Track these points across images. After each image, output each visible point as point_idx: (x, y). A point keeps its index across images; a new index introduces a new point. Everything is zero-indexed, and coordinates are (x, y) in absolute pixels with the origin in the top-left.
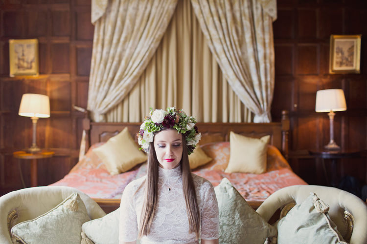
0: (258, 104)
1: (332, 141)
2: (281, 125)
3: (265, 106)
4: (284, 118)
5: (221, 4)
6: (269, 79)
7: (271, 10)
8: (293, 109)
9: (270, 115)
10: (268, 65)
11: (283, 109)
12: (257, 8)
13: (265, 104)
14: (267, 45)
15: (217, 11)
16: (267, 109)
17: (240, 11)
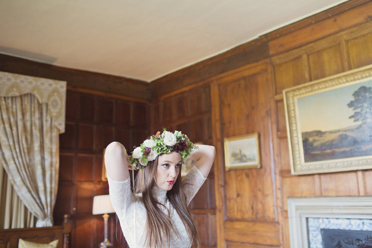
0: (42, 209)
1: (106, 240)
2: (63, 228)
3: (48, 211)
4: (66, 221)
5: (13, 113)
6: (53, 185)
7: (60, 124)
8: (72, 212)
9: (52, 219)
10: (54, 172)
11: (65, 213)
12: (47, 121)
13: (49, 208)
14: (54, 155)
15: (9, 119)
16: (51, 213)
17: (31, 121)
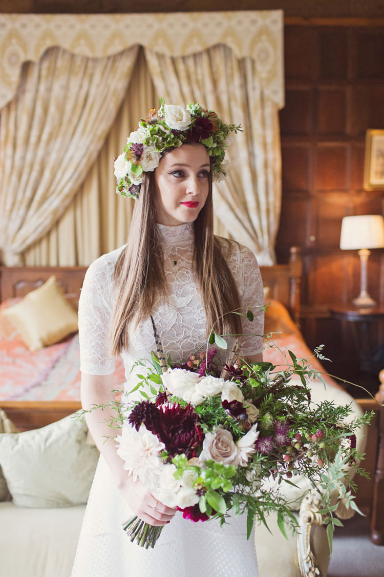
0: (254, 237)
1: (364, 293)
2: (288, 270)
3: (266, 241)
4: (293, 258)
5: (198, 82)
6: (271, 199)
7: (275, 92)
8: (308, 244)
9: (273, 253)
10: (271, 178)
11: (293, 244)
12: (254, 88)
13: (266, 237)
14: (269, 147)
15: (192, 93)
16: (269, 243)
17: (228, 92)
